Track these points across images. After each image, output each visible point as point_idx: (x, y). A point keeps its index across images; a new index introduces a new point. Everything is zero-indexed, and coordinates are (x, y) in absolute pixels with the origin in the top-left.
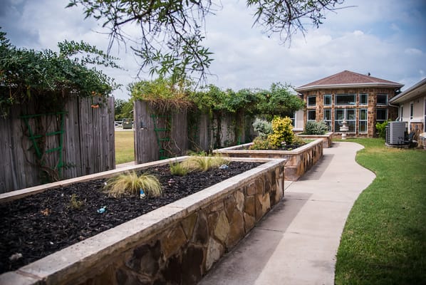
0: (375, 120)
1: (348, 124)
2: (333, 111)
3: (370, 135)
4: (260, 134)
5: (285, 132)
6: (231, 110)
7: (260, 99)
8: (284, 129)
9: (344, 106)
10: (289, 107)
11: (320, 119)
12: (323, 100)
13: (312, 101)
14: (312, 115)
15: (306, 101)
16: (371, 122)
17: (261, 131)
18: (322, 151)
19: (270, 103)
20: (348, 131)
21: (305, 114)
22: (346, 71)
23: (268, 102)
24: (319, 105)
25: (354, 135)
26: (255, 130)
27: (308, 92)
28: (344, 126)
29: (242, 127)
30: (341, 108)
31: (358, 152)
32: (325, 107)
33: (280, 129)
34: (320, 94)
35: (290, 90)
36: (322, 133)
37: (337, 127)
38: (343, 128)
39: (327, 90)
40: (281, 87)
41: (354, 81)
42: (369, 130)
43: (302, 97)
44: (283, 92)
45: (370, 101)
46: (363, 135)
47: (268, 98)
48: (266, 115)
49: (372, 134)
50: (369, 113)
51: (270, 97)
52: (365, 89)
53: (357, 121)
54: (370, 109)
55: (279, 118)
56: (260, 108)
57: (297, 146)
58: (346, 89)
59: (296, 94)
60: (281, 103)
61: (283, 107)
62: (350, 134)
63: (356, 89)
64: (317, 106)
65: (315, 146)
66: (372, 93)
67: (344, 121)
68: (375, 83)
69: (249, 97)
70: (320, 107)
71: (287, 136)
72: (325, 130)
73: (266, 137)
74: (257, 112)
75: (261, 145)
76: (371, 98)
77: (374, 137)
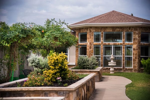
0: (139, 56)
1: (115, 59)
2: (102, 47)
3: (135, 70)
4: (35, 69)
5: (61, 67)
6: (4, 44)
7: (35, 34)
8: (60, 65)
9: (112, 43)
10: (63, 43)
11: (90, 55)
12: (93, 37)
13: (84, 38)
14: (84, 51)
15: (78, 38)
16: (136, 58)
17: (36, 67)
18: (94, 85)
19: (44, 39)
20: (115, 66)
21: (77, 50)
22: (113, 11)
23: (43, 37)
24: (90, 42)
25: (121, 69)
26: (30, 64)
27: (80, 29)
28: (112, 61)
29: (15, 61)
30: (109, 45)
31: (127, 87)
32: (95, 43)
33: (55, 64)
34: (90, 31)
35: (64, 26)
36: (93, 68)
37: (106, 62)
38: (112, 63)
39: (96, 28)
40: (55, 23)
41: (121, 20)
42: (134, 65)
43: (74, 33)
44: (58, 29)
45: (134, 39)
46: (129, 69)
47: (43, 34)
48: (41, 50)
49: (137, 68)
50: (134, 49)
51: (45, 32)
52: (130, 28)
53: (124, 57)
54: (135, 46)
55: (54, 54)
56: (35, 43)
57: (72, 81)
58: (113, 28)
59: (69, 30)
60: (56, 38)
61: (58, 43)
62: (117, 69)
63: (122, 28)
64: (88, 43)
65: (88, 81)
66: (137, 32)
67: (112, 57)
68: (139, 23)
69: (24, 31)
70: (90, 44)
71: (62, 71)
72: (96, 65)
73: (42, 73)
74: (32, 47)
75: (36, 81)
76: (136, 36)
77: (139, 71)
